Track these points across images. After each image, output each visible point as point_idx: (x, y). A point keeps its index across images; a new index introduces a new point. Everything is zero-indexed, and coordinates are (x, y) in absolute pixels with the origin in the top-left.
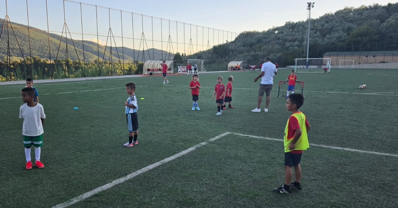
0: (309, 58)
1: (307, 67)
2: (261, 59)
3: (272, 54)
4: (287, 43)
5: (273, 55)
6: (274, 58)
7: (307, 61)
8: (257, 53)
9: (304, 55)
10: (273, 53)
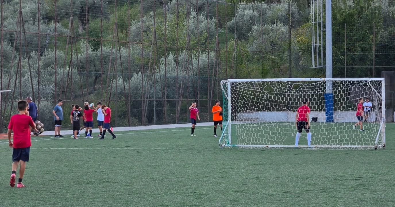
0: (334, 76)
1: (330, 119)
2: (120, 81)
3: (171, 57)
4: (244, 9)
5: (176, 60)
6: (181, 74)
7: (329, 90)
8: (106, 49)
9: (314, 64)
10: (177, 51)
